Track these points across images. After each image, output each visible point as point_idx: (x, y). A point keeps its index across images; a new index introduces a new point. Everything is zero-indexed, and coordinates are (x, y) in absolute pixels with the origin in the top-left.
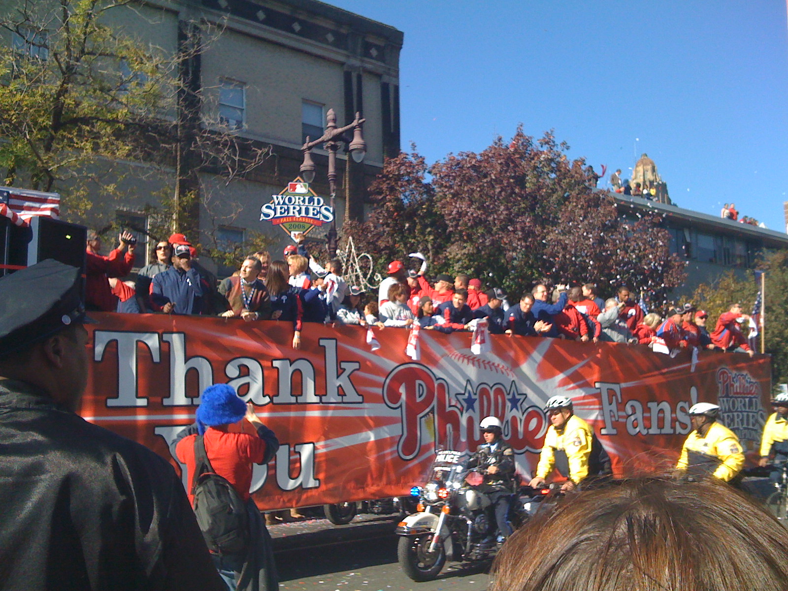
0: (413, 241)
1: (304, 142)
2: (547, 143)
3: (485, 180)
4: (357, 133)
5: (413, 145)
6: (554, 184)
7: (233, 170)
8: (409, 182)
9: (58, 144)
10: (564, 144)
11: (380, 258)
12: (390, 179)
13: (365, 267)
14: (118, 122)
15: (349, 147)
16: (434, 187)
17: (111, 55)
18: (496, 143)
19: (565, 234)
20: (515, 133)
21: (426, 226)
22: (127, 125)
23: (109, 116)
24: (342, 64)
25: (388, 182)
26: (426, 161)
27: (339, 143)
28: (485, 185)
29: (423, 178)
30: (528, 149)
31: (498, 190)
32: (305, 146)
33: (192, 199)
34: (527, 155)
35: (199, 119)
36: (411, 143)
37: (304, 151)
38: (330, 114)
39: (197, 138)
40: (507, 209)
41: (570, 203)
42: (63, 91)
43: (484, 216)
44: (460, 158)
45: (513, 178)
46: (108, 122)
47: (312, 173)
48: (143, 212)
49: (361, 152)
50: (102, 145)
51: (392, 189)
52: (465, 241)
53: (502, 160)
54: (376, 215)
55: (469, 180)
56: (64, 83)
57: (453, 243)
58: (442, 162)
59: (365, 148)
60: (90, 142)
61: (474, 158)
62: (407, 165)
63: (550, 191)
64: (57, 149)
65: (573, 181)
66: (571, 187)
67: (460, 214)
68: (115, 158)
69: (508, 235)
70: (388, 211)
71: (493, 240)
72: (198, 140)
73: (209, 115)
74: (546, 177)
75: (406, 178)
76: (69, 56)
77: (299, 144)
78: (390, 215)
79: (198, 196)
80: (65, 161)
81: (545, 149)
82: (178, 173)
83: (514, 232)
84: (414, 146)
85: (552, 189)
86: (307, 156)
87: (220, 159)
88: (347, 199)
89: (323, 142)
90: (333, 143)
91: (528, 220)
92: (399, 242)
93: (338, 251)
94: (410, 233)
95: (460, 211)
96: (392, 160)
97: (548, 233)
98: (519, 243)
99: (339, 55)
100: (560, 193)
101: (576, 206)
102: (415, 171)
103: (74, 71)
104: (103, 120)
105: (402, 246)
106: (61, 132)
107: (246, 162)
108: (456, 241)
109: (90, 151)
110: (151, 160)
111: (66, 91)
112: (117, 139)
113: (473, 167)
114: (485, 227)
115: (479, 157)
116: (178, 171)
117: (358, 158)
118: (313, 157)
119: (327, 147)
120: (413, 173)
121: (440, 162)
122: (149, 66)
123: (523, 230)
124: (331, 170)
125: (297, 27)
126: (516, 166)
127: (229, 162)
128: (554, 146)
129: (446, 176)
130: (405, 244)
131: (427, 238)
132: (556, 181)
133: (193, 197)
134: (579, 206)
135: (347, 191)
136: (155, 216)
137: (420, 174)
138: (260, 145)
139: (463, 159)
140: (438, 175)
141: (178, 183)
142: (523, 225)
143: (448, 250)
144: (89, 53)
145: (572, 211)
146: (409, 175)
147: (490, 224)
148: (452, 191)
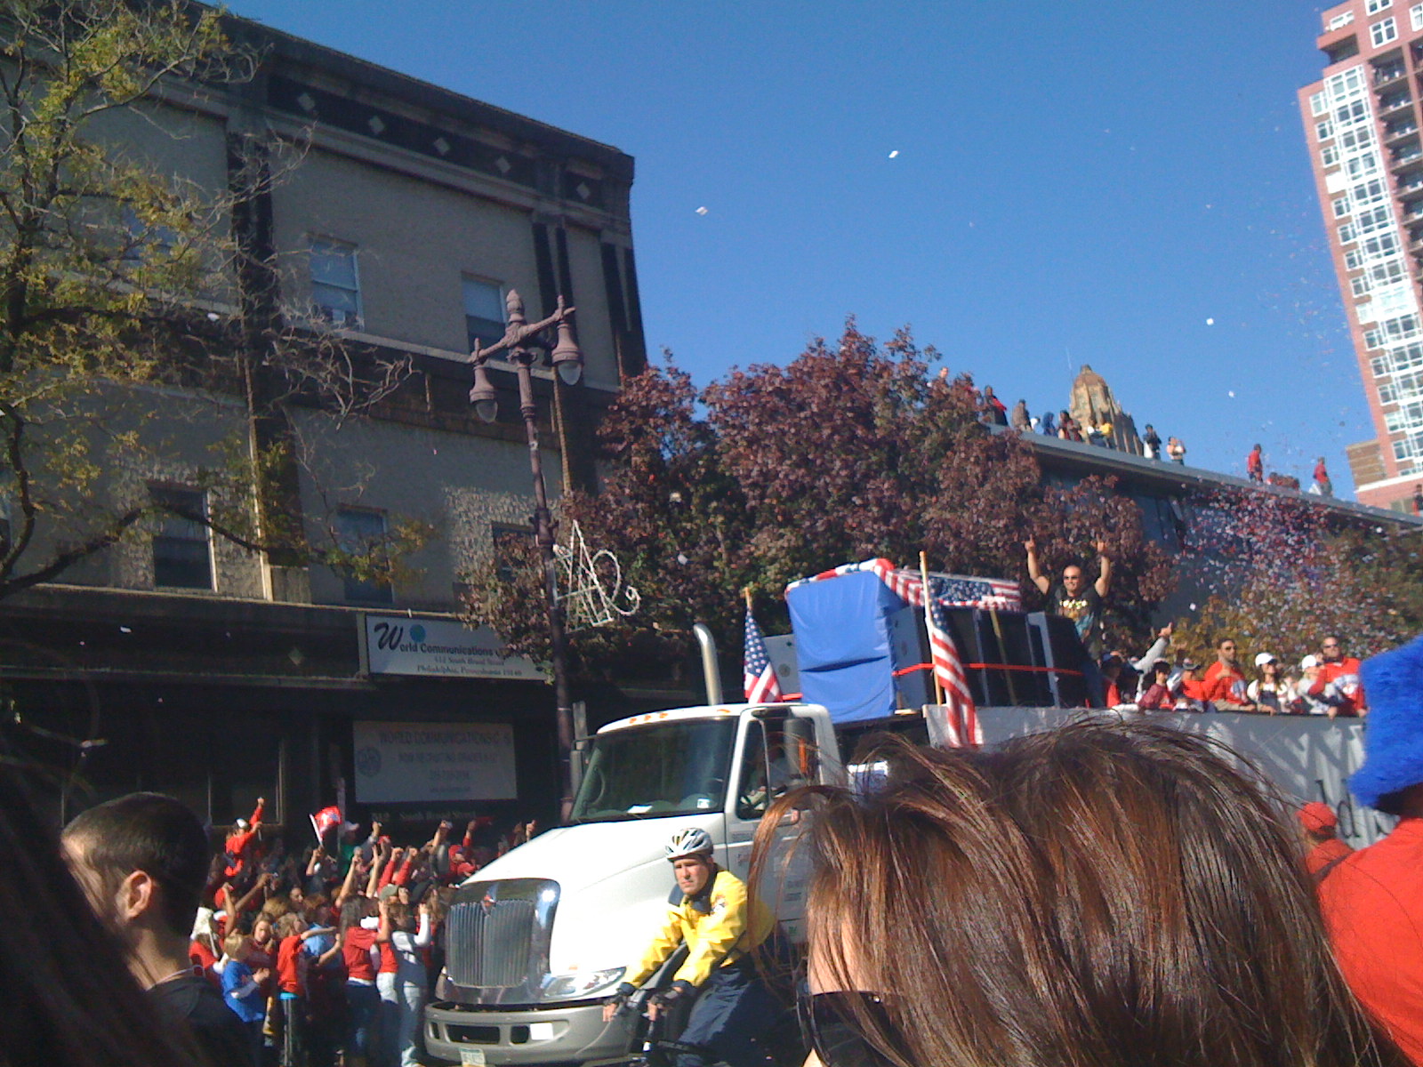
0: (689, 526)
1: (472, 349)
2: (902, 348)
3: (802, 415)
4: (563, 332)
5: (666, 351)
6: (923, 420)
7: (347, 401)
8: (668, 419)
9: (22, 357)
10: (930, 349)
11: (634, 558)
12: (633, 414)
13: (608, 577)
14: (129, 316)
15: (551, 358)
16: (712, 426)
17: (105, 195)
18: (813, 350)
19: (953, 510)
20: (843, 331)
21: (707, 499)
22: (144, 320)
23: (111, 306)
24: (528, 211)
25: (631, 418)
26: (693, 381)
27: (534, 352)
28: (804, 422)
29: (692, 410)
30: (870, 358)
31: (826, 432)
32: (473, 357)
33: (281, 457)
34: (869, 369)
35: (275, 309)
36: (663, 350)
37: (472, 365)
38: (512, 298)
39: (274, 343)
40: (846, 465)
41: (955, 453)
42: (23, 261)
43: (807, 479)
44: (751, 375)
45: (850, 410)
46: (109, 315)
47: (492, 405)
48: (196, 483)
49: (575, 367)
50: (102, 359)
51: (638, 433)
52: (780, 525)
53: (827, 380)
54: (617, 480)
55: (773, 414)
56: (22, 245)
57: (760, 529)
58: (722, 382)
59: (580, 359)
60: (80, 354)
61: (778, 375)
62: (661, 388)
63: (918, 433)
64: (24, 367)
65: (955, 415)
66: (953, 424)
67: (768, 476)
68: (131, 382)
69: (854, 513)
70: (637, 472)
71: (829, 521)
72: (276, 346)
73: (293, 305)
74: (907, 407)
75: (663, 412)
76: (29, 198)
77: (461, 352)
78: (642, 481)
79: (292, 450)
80: (40, 390)
81: (898, 358)
82: (251, 408)
83: (865, 506)
84: (668, 354)
85: (920, 429)
86: (479, 374)
87: (320, 381)
88: (564, 451)
89: (505, 349)
90: (522, 350)
91: (886, 486)
92: (664, 528)
93: (555, 548)
94: (681, 513)
95: (765, 470)
96: (633, 380)
97: (924, 508)
98: (876, 527)
99: (522, 195)
100: (935, 435)
101: (967, 459)
102: (676, 399)
103: (39, 224)
104: (101, 314)
105: (672, 535)
106: (25, 335)
107: (368, 387)
108: (765, 524)
109: (81, 370)
110: (199, 385)
111: (28, 260)
112: (129, 347)
113: (778, 392)
114: (814, 498)
115: (785, 374)
116: (251, 404)
117: (571, 378)
118: (491, 374)
119: (514, 358)
120: (673, 403)
121: (719, 383)
122: (174, 215)
123: (879, 502)
124: (525, 400)
125: (443, 146)
126: (853, 390)
127: (337, 387)
128: (914, 354)
129: (731, 407)
130: (676, 533)
131: (712, 519)
132: (925, 413)
133: (282, 452)
134: (972, 459)
135: (562, 436)
136: (218, 489)
137: (686, 403)
138: (392, 354)
139: (758, 377)
140: (718, 406)
141: (252, 427)
142: (878, 495)
143: (753, 541)
144: (63, 192)
145: (961, 469)
146: (666, 407)
147: (819, 493)
148: (746, 434)
